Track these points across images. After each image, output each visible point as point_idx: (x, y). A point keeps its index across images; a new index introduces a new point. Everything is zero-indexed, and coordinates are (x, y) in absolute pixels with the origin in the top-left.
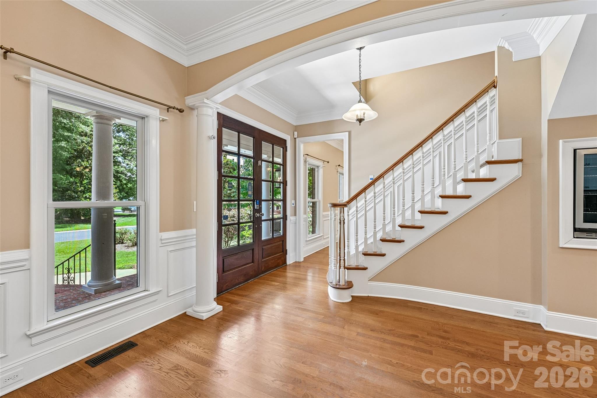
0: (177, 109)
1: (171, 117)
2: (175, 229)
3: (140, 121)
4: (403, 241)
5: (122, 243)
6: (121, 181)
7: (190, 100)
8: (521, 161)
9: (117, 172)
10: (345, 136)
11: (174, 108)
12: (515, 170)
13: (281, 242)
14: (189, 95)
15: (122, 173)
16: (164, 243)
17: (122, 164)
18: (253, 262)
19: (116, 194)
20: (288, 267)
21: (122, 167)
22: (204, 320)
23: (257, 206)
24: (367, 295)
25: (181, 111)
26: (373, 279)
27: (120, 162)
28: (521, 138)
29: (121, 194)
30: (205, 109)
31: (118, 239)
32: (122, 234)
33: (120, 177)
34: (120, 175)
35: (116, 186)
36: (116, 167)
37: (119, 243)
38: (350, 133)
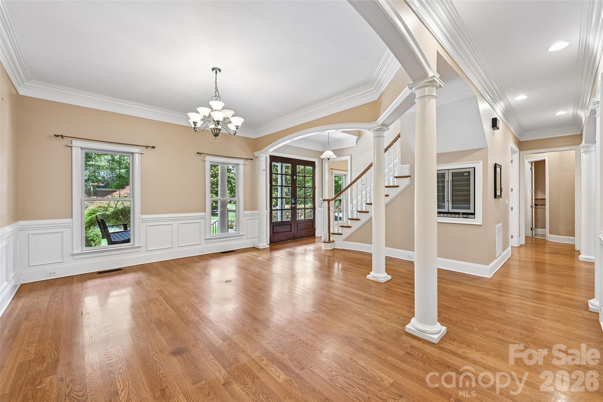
0: (250, 159)
1: (248, 162)
2: (250, 210)
3: (237, 165)
4: (360, 219)
5: (232, 228)
6: (231, 184)
7: (256, 154)
8: (410, 176)
9: (229, 177)
10: (348, 158)
11: (249, 159)
12: (406, 181)
13: (312, 223)
14: (256, 151)
15: (232, 178)
16: (246, 215)
17: (232, 171)
18: (291, 231)
19: (229, 194)
20: (316, 238)
21: (232, 173)
22: (261, 248)
23: (293, 201)
24: (342, 248)
25: (252, 160)
26: (345, 240)
27: (231, 170)
28: (410, 165)
29: (231, 194)
30: (261, 158)
31: (230, 225)
32: (232, 222)
33: (231, 181)
34: (230, 179)
35: (228, 188)
36: (228, 173)
37: (230, 228)
38: (351, 156)
